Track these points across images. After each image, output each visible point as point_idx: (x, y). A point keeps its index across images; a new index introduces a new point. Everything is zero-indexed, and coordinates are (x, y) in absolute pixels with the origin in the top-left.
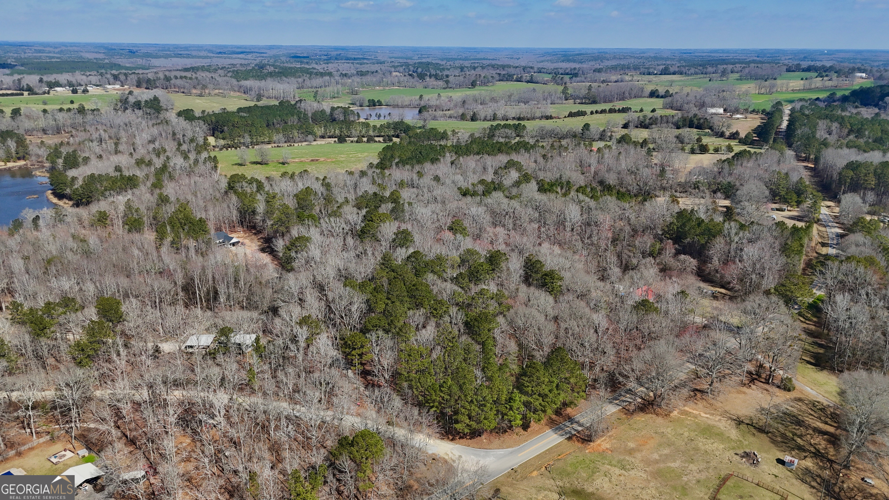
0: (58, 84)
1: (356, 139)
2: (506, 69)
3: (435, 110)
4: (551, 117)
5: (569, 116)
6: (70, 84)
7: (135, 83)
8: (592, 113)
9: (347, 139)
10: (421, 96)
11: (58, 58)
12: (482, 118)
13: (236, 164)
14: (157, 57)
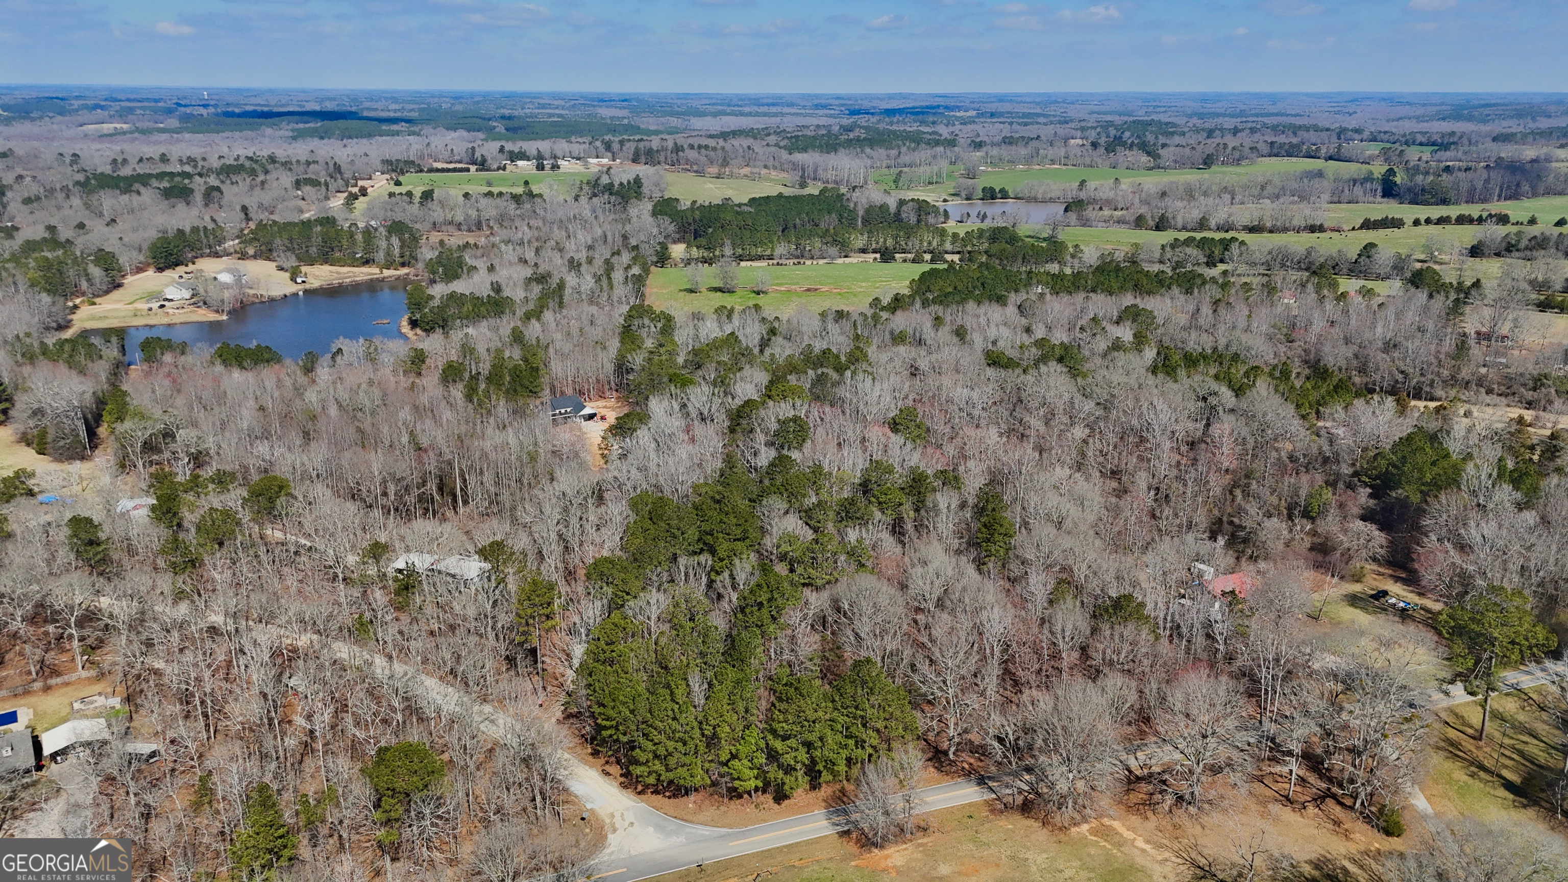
0: (523, 156)
1: (910, 256)
2: (1300, 133)
3: (1101, 209)
4: (1321, 229)
5: (1361, 228)
6: (540, 157)
7: (631, 156)
8: (1417, 223)
9: (897, 256)
10: (1083, 183)
11: (560, 116)
12: (1180, 226)
13: (685, 290)
14: (701, 114)
